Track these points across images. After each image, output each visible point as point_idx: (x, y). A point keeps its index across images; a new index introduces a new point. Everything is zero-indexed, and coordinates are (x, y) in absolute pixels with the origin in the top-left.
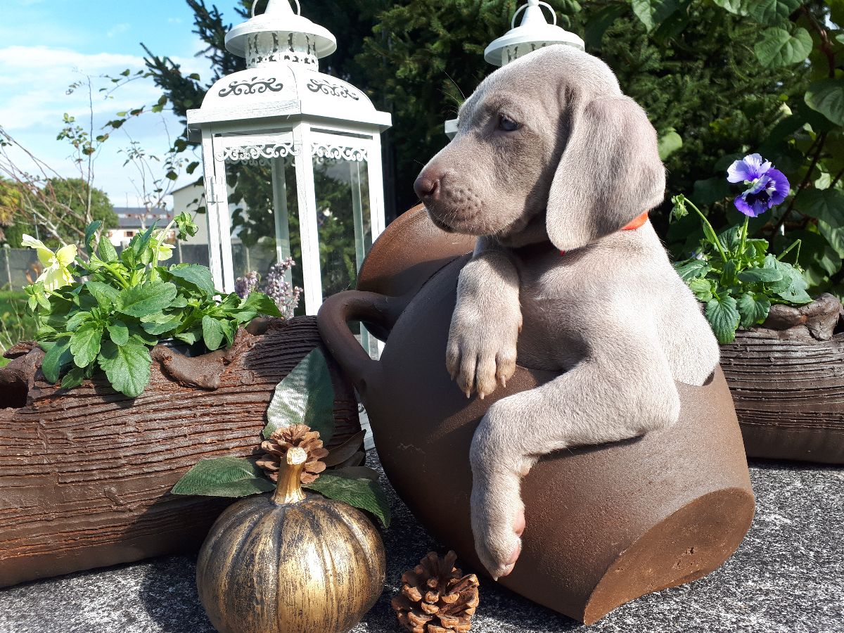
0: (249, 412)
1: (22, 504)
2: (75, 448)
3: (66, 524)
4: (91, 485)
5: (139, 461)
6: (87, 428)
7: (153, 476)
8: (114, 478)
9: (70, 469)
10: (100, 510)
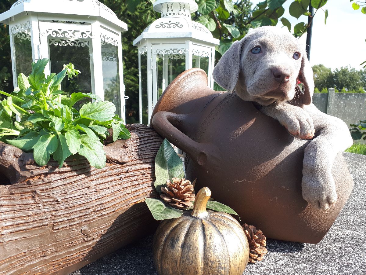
0: (144, 174)
1: (29, 248)
2: (63, 206)
3: (55, 256)
4: (74, 228)
5: (99, 209)
6: (68, 193)
7: (107, 216)
8: (86, 221)
9: (61, 220)
10: (78, 243)
